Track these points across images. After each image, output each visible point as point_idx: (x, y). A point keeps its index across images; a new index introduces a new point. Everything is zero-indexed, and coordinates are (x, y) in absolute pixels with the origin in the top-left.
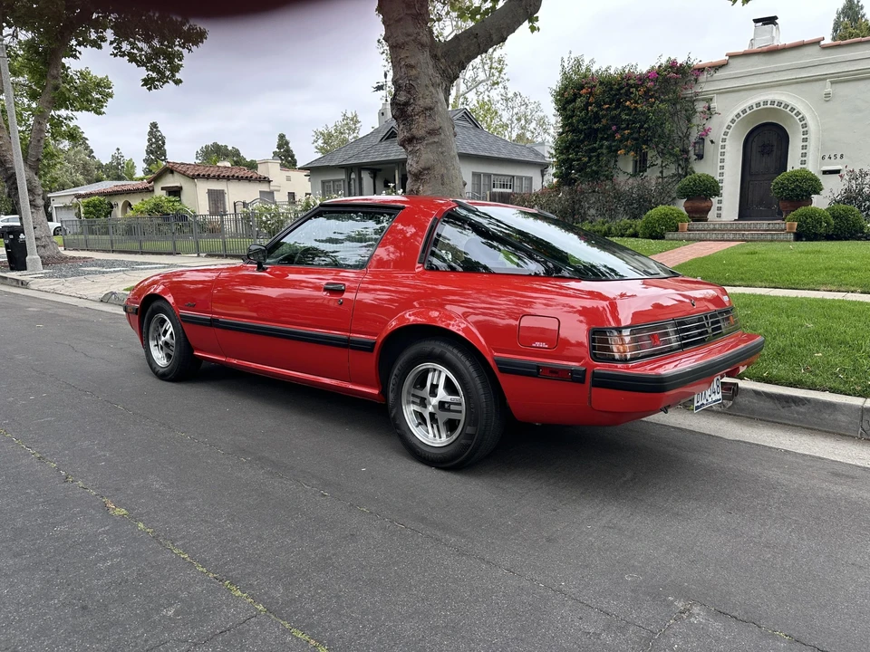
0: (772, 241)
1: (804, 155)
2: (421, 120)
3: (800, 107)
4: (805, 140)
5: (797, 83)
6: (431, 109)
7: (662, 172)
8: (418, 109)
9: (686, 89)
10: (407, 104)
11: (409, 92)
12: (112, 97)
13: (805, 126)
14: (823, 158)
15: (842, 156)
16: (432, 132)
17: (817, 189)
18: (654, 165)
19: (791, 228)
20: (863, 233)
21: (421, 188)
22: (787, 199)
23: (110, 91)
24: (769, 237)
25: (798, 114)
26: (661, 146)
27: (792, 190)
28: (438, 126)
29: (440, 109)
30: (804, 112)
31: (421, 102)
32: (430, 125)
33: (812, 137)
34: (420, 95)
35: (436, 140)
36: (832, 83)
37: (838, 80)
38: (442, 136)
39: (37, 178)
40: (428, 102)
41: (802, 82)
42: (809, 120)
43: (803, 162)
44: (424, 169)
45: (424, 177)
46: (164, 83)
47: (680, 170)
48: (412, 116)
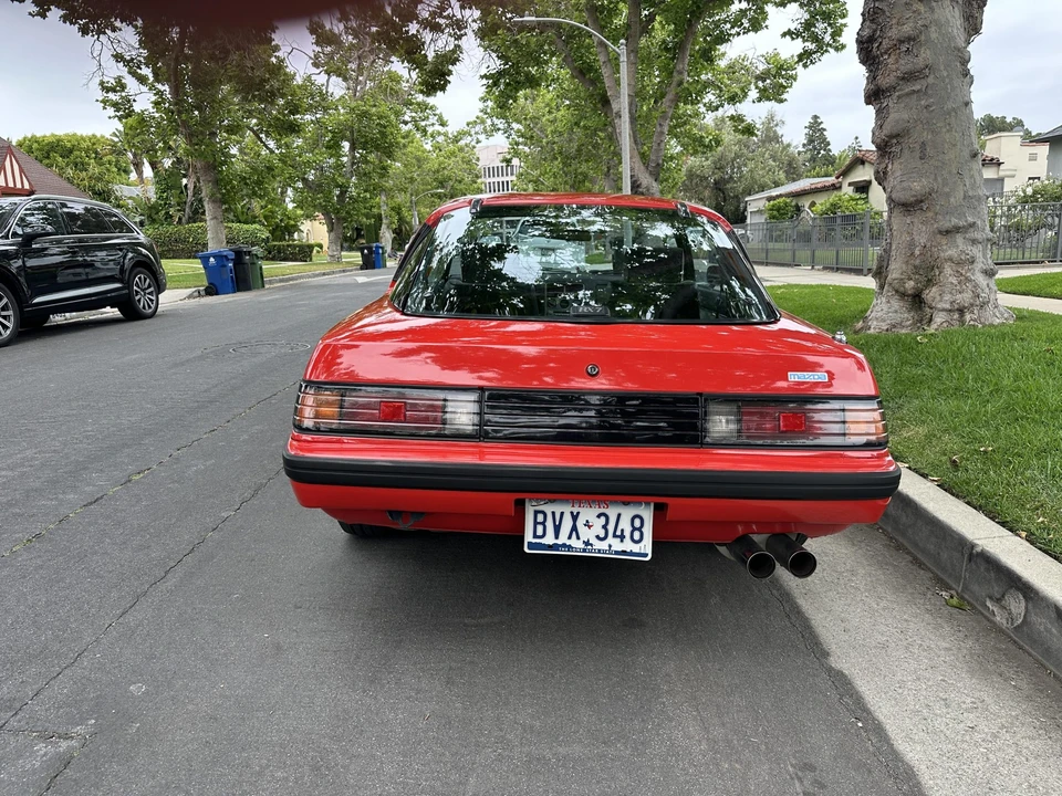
2: (891, 61)
6: (909, 39)
8: (886, 44)
10: (871, 39)
11: (872, 21)
12: (795, 80)
16: (909, 77)
21: (890, 166)
23: (794, 72)
28: (921, 65)
29: (934, 36)
31: (894, 33)
32: (906, 64)
34: (894, 21)
35: (916, 87)
38: (931, 80)
39: (655, 184)
40: (907, 29)
44: (891, 137)
45: (893, 149)
46: (822, 54)
48: (877, 56)
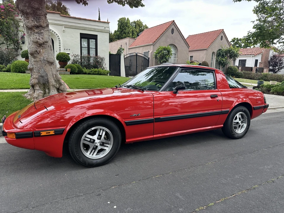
0: (64, 74)
1: (60, 48)
3: (57, 33)
4: (60, 43)
5: (54, 24)
7: (8, 47)
9: (16, 16)
13: (59, 39)
14: (64, 49)
15: (69, 49)
17: (69, 59)
18: (4, 43)
19: (69, 70)
20: (83, 72)
22: (63, 61)
24: (63, 73)
25: (57, 34)
26: (7, 37)
27: (64, 59)
30: (58, 34)
33: (61, 42)
36: (65, 27)
37: (66, 27)
41: (56, 25)
42: (60, 37)
43: (60, 50)
47: (15, 47)
